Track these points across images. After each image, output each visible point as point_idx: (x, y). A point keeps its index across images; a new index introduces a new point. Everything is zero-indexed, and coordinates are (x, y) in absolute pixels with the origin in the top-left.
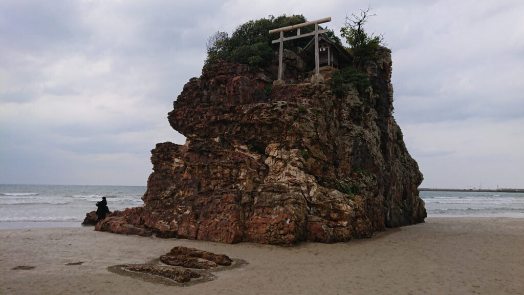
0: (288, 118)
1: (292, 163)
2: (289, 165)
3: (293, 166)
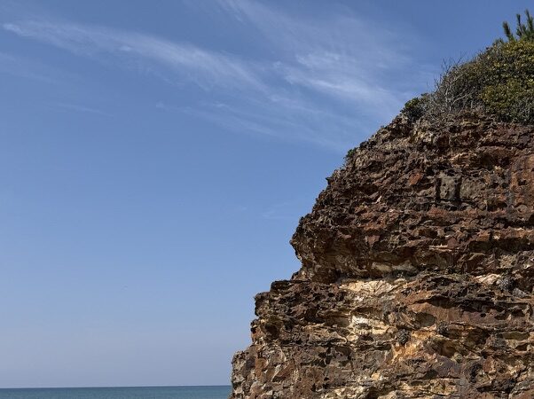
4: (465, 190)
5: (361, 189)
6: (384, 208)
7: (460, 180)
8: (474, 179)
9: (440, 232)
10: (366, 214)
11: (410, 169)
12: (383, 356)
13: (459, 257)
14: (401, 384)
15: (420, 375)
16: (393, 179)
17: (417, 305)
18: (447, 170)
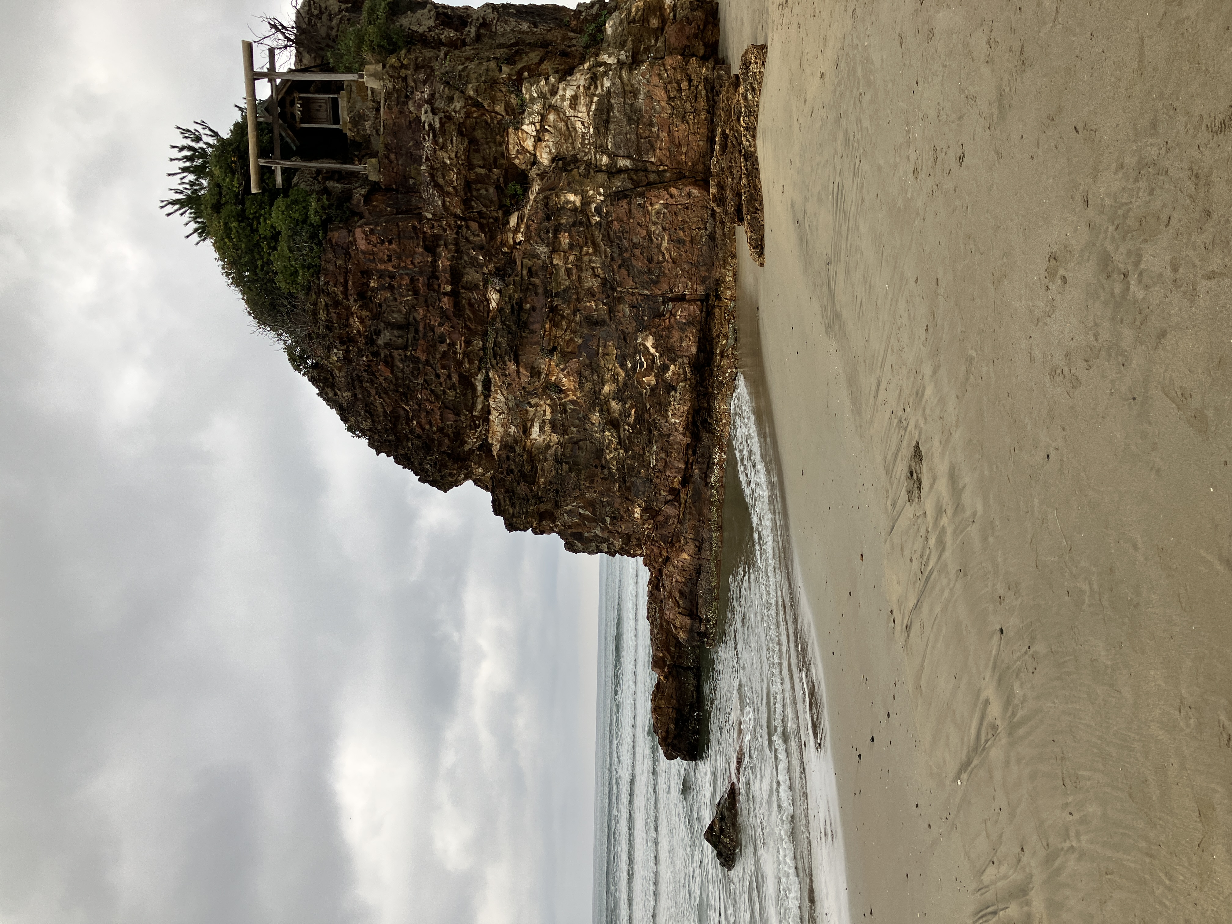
0: (458, 104)
1: (551, 95)
2: (556, 100)
3: (556, 93)
4: (396, 317)
5: (395, 425)
6: (417, 404)
7: (385, 323)
8: (384, 308)
9: (443, 348)
10: (423, 421)
11: (374, 375)
12: (574, 410)
13: (469, 329)
14: (603, 395)
15: (595, 377)
16: (385, 393)
17: (522, 377)
18: (375, 337)
